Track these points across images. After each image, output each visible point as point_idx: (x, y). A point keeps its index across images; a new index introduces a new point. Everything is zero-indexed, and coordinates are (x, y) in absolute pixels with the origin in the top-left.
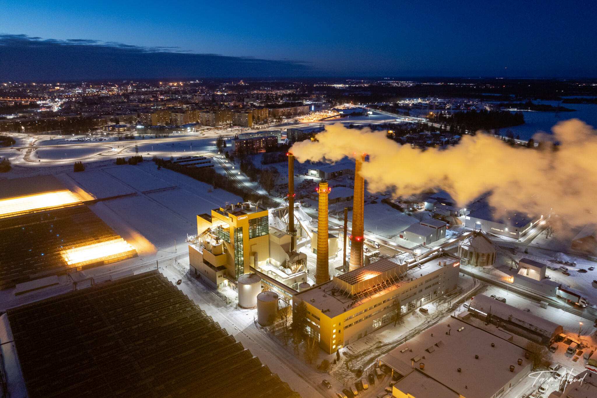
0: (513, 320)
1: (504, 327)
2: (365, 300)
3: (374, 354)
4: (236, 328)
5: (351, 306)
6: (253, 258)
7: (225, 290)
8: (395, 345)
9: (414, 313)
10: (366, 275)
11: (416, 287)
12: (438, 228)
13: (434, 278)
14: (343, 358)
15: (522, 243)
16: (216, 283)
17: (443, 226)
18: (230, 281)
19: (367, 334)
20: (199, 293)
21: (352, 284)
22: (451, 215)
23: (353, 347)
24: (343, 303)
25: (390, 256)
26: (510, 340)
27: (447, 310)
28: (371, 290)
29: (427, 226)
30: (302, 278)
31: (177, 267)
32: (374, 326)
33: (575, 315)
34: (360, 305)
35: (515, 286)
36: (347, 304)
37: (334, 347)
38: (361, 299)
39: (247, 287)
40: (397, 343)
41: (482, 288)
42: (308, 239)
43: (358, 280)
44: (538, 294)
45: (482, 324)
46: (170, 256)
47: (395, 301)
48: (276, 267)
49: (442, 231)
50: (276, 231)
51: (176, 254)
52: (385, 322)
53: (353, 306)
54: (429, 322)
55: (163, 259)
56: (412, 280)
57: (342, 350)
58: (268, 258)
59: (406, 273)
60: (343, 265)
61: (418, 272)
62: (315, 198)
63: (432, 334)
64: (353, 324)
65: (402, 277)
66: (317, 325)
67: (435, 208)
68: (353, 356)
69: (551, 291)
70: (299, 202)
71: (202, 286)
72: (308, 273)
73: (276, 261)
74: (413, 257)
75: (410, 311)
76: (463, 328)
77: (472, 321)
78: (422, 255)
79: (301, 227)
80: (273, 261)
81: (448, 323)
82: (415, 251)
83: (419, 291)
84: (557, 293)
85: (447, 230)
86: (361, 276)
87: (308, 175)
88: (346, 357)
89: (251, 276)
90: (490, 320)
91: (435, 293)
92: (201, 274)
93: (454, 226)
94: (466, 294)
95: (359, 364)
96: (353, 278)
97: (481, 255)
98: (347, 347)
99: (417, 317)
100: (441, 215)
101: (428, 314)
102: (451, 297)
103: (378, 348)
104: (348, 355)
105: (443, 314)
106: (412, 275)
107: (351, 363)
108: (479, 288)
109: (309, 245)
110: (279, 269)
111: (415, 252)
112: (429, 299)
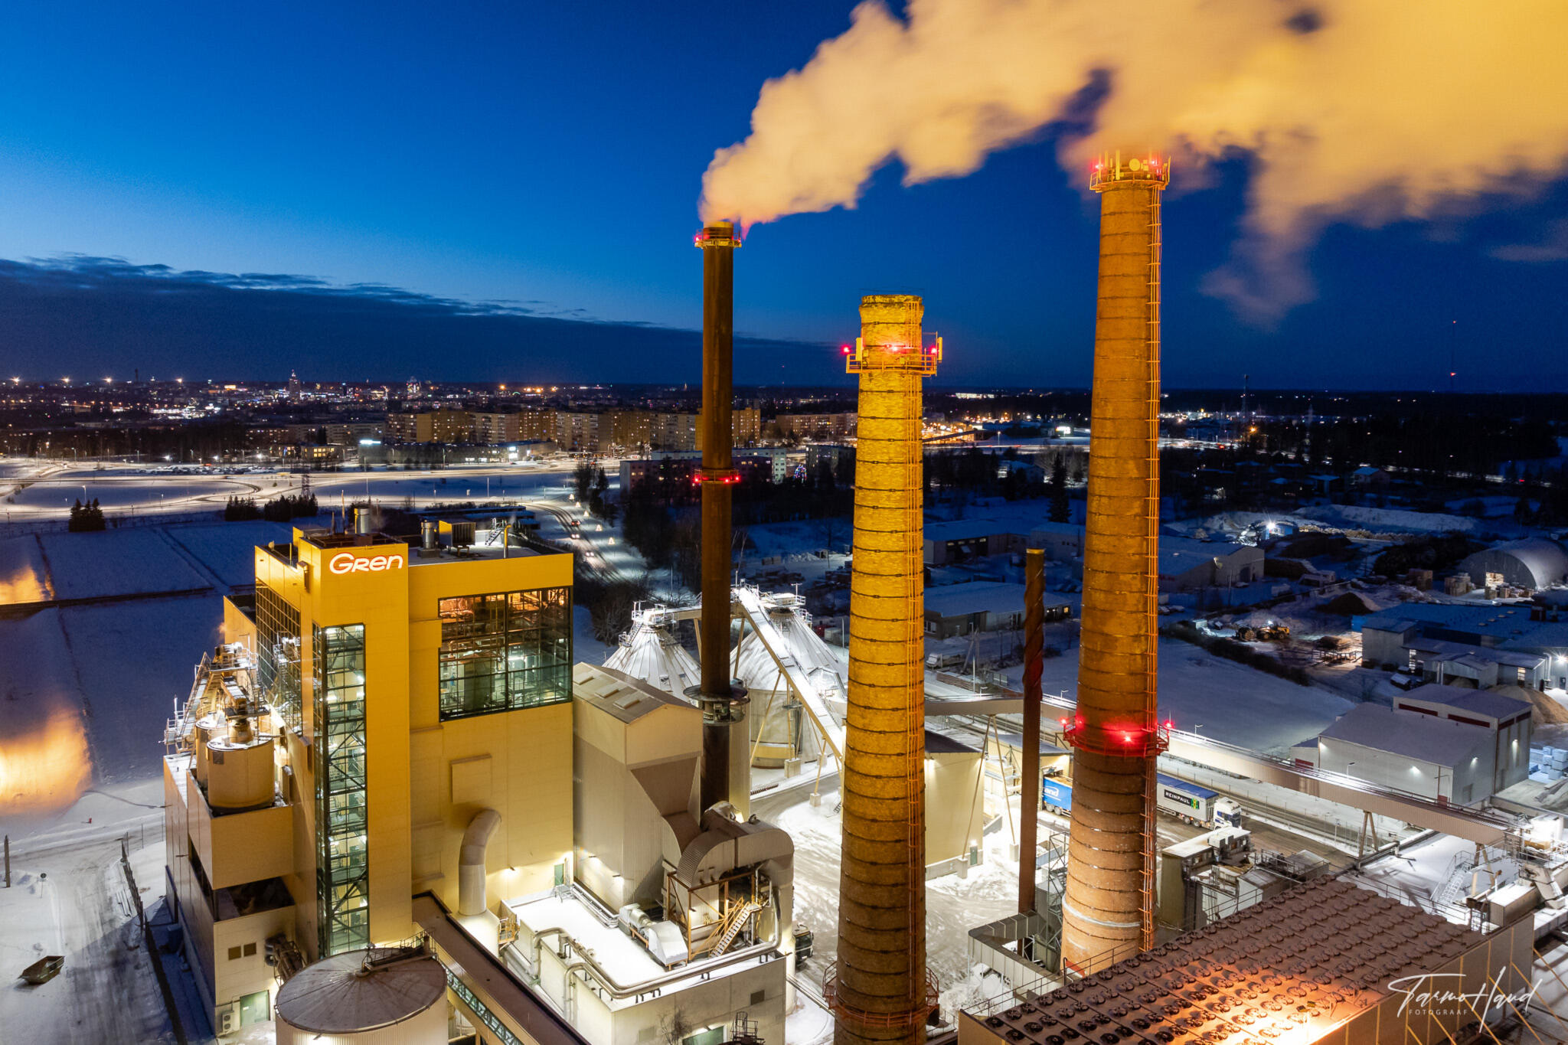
6: (456, 840)
12: (1501, 726)
16: (212, 994)
29: (1435, 713)
30: (755, 988)
46: (132, 825)
48: (605, 908)
49: (1515, 744)
58: (564, 849)
60: (1014, 911)
67: (1413, 653)
70: (795, 591)
73: (611, 873)
74: (1517, 868)
80: (596, 871)
89: (379, 966)
92: (185, 928)
110: (620, 926)
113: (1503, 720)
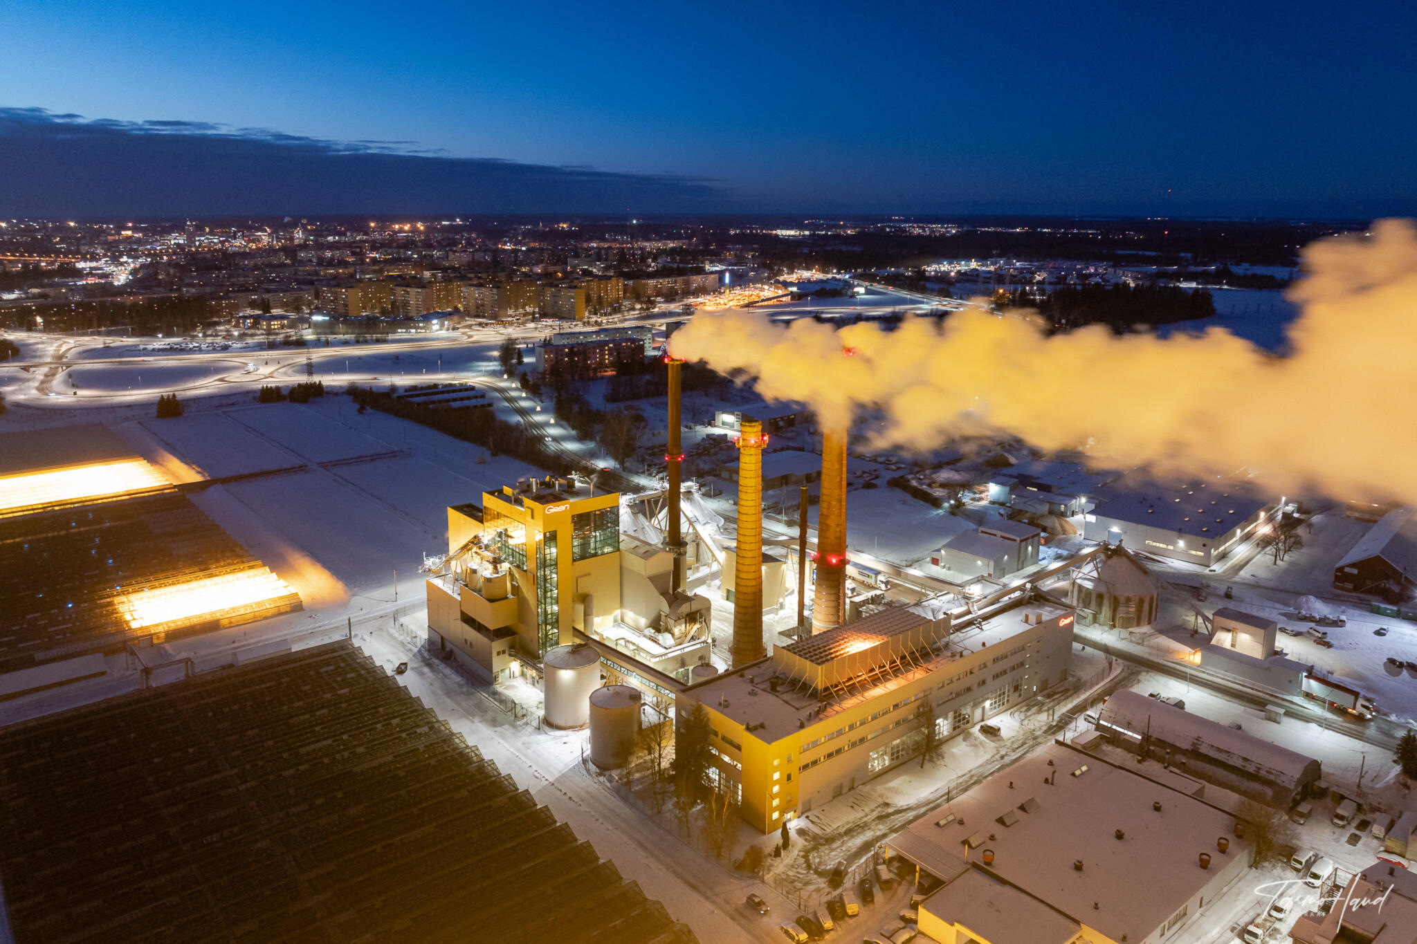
0: (1204, 749)
1: (1182, 766)
2: (850, 703)
3: (872, 833)
4: (538, 775)
5: (816, 716)
6: (580, 608)
7: (512, 687)
8: (922, 812)
9: (967, 736)
10: (852, 643)
11: (971, 673)
12: (1021, 541)
13: (1014, 653)
14: (798, 842)
15: (1217, 575)
16: (490, 669)
17: (1033, 537)
18: (525, 664)
19: (855, 785)
20: (449, 693)
21: (819, 664)
22: (1051, 512)
23: (821, 816)
24: (797, 709)
25: (908, 602)
26: (1198, 796)
27: (1045, 728)
28: (865, 679)
29: (995, 535)
30: (700, 655)
31: (396, 635)
32: (872, 766)
33: (1347, 738)
34: (837, 712)
35: (1204, 672)
36: (806, 712)
37: (775, 815)
38: (841, 699)
39: (566, 675)
40: (929, 807)
41: (1128, 677)
42: (715, 567)
43: (833, 656)
44: (1259, 691)
45: (1130, 760)
46: (382, 610)
47: (922, 705)
48: (637, 630)
49: (1030, 548)
50: (637, 543)
51: (396, 603)
52: (898, 757)
53: (821, 716)
54: (1002, 757)
55: (365, 614)
56: (961, 656)
57: (794, 824)
58: (617, 609)
59: (946, 640)
60: (796, 625)
61: (974, 637)
62: (731, 477)
63: (1011, 783)
64: (822, 759)
65: (939, 649)
66: (735, 763)
67: (1014, 496)
68: (822, 838)
69: (1290, 681)
70: (692, 481)
71: (458, 679)
72: (714, 645)
73: (638, 617)
74: (963, 601)
75: (957, 731)
76: (1084, 768)
77: (1106, 755)
78: (985, 597)
79: (698, 540)
80: (630, 616)
81: (1049, 758)
82: (967, 588)
83: (979, 684)
84: (1304, 687)
85: (1041, 548)
86: (840, 645)
87: (715, 426)
88: (806, 840)
89: (576, 650)
90: (1149, 749)
91: (1016, 688)
92: (454, 648)
93: (1059, 537)
94: (1088, 694)
95: (836, 855)
96: (821, 650)
97: (1122, 600)
98: (807, 817)
99: (975, 746)
100: (1026, 512)
101: (1002, 739)
102: (1054, 700)
103: (881, 818)
104: (809, 836)
105: (1035, 738)
106: (961, 644)
107: (816, 855)
108: (1121, 677)
109: (717, 582)
110: (645, 636)
111: (967, 591)
112: (1003, 704)
113: (1023, 538)
